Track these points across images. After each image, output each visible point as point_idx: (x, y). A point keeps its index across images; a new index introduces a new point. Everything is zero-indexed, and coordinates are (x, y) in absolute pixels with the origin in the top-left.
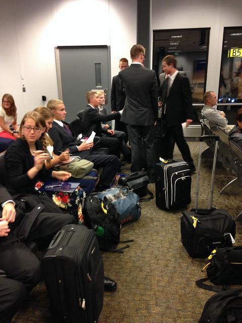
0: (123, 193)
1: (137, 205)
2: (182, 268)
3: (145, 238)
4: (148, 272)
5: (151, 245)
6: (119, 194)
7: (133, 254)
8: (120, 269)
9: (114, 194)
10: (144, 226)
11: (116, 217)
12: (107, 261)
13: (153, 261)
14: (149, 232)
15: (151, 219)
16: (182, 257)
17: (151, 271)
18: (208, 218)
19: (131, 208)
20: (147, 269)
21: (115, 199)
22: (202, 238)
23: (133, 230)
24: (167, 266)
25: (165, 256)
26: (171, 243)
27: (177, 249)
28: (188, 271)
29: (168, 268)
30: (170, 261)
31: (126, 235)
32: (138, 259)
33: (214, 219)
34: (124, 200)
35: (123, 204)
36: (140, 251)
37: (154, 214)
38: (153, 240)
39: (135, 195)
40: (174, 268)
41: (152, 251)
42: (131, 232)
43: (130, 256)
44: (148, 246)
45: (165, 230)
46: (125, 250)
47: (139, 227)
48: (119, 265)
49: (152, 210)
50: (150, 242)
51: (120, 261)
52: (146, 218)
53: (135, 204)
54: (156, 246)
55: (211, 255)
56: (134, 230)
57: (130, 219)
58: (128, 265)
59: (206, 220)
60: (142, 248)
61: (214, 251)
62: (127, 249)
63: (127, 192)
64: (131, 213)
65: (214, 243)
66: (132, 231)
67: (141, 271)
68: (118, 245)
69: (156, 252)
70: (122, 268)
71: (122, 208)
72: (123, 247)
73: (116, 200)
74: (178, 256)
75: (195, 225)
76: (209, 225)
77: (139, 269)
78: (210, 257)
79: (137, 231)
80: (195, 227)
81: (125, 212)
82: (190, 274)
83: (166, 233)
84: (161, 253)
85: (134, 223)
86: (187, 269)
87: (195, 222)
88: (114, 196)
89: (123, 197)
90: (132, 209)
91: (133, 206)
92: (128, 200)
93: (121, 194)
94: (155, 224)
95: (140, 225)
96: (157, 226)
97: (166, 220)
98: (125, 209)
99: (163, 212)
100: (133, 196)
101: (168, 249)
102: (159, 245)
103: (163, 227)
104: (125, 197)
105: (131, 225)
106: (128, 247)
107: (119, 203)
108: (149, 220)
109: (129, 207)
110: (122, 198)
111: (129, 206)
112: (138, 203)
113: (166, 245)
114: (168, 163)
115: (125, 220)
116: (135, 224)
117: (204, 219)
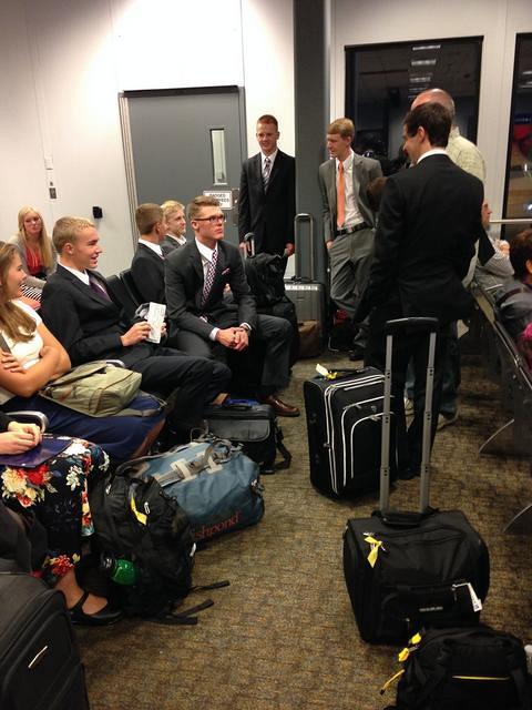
0: (215, 458)
1: (250, 487)
2: (336, 673)
3: (261, 578)
4: (242, 686)
5: (270, 601)
6: (205, 460)
7: (217, 626)
8: (171, 672)
9: (191, 460)
10: (268, 542)
11: (175, 530)
12: (144, 648)
13: (264, 652)
14: (277, 562)
15: (292, 521)
16: (343, 641)
17: (253, 681)
18: (411, 538)
19: (233, 495)
20: (242, 676)
21: (192, 474)
22: (390, 597)
23: (236, 552)
24: (297, 667)
25: (301, 636)
26: (324, 595)
27: (337, 615)
28: (350, 685)
29: (298, 675)
30: (309, 651)
31: (215, 567)
32: (229, 642)
34: (217, 474)
35: (212, 484)
36: (238, 620)
37: (303, 507)
38: (280, 585)
39: (247, 461)
40: (316, 673)
41: (271, 620)
42: (231, 561)
43: (208, 632)
44: (264, 603)
45: (317, 554)
46: (201, 613)
47: (255, 544)
48: (174, 660)
49: (301, 494)
50: (271, 589)
51: (181, 647)
52: (280, 517)
53: (246, 484)
54: (284, 603)
55: (406, 650)
56: (240, 552)
57: (231, 522)
58: (196, 660)
59: (406, 545)
60: (247, 609)
61: (416, 639)
62: (209, 610)
63: (227, 455)
64: (233, 509)
65: (422, 610)
66: (235, 558)
67: (225, 681)
68: (187, 600)
69: (279, 624)
70: (179, 669)
71: (207, 497)
72: (198, 603)
73: (195, 476)
74: (334, 636)
75: (372, 559)
76: (414, 559)
77: (220, 676)
78: (403, 655)
79: (246, 557)
80: (372, 565)
81: (218, 506)
82: (354, 695)
83: (319, 565)
84: (292, 625)
85: (245, 533)
86: (350, 679)
87: (374, 550)
88: (192, 465)
89: (214, 468)
90: (236, 499)
91: (240, 490)
92: (227, 473)
93: (210, 460)
94: (298, 536)
95: (260, 539)
96: (300, 542)
97: (330, 525)
98: (216, 500)
99: (327, 501)
100: (242, 465)
101: (312, 613)
102: (291, 601)
103: (316, 545)
104: (220, 467)
105: (235, 539)
106: (209, 604)
107: (202, 484)
108: (285, 526)
109: (230, 493)
110: (210, 471)
111: (227, 491)
112: (254, 484)
113: (311, 600)
114: (338, 379)
115: (217, 528)
116: (248, 536)
117: (401, 541)
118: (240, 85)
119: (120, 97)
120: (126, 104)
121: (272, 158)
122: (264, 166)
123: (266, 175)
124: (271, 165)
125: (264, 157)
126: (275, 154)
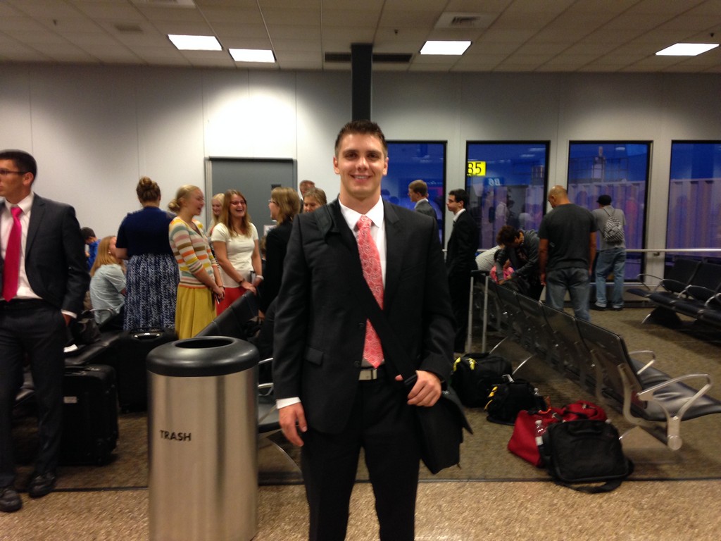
18: (484, 361)
22: (481, 380)
33: (490, 362)
59: (483, 363)
61: (495, 388)
76: (486, 367)
78: (491, 395)
80: (472, 369)
87: (472, 364)
118: (294, 158)
119: (205, 160)
120: (210, 165)
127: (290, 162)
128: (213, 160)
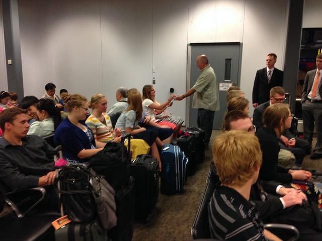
118: (241, 42)
119: (188, 45)
120: (190, 48)
121: (272, 70)
122: (268, 73)
123: (269, 77)
124: (272, 73)
125: (268, 70)
126: (273, 69)
127: (238, 44)
128: (192, 45)
